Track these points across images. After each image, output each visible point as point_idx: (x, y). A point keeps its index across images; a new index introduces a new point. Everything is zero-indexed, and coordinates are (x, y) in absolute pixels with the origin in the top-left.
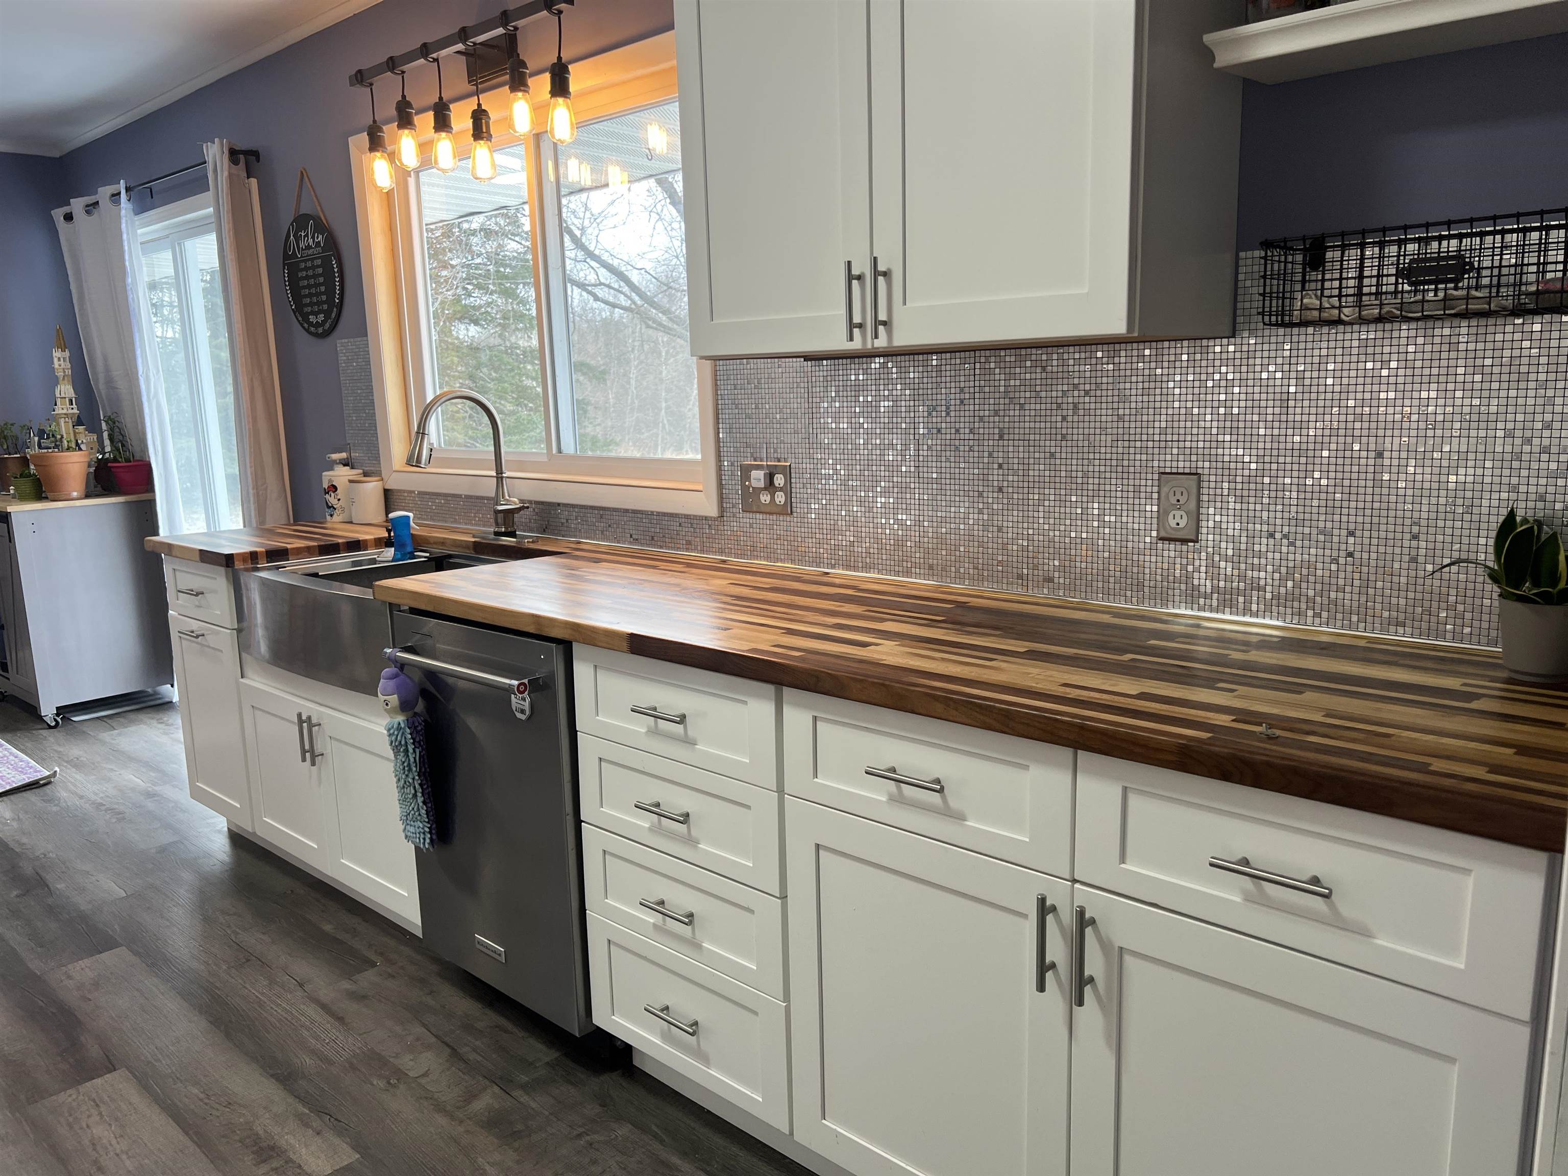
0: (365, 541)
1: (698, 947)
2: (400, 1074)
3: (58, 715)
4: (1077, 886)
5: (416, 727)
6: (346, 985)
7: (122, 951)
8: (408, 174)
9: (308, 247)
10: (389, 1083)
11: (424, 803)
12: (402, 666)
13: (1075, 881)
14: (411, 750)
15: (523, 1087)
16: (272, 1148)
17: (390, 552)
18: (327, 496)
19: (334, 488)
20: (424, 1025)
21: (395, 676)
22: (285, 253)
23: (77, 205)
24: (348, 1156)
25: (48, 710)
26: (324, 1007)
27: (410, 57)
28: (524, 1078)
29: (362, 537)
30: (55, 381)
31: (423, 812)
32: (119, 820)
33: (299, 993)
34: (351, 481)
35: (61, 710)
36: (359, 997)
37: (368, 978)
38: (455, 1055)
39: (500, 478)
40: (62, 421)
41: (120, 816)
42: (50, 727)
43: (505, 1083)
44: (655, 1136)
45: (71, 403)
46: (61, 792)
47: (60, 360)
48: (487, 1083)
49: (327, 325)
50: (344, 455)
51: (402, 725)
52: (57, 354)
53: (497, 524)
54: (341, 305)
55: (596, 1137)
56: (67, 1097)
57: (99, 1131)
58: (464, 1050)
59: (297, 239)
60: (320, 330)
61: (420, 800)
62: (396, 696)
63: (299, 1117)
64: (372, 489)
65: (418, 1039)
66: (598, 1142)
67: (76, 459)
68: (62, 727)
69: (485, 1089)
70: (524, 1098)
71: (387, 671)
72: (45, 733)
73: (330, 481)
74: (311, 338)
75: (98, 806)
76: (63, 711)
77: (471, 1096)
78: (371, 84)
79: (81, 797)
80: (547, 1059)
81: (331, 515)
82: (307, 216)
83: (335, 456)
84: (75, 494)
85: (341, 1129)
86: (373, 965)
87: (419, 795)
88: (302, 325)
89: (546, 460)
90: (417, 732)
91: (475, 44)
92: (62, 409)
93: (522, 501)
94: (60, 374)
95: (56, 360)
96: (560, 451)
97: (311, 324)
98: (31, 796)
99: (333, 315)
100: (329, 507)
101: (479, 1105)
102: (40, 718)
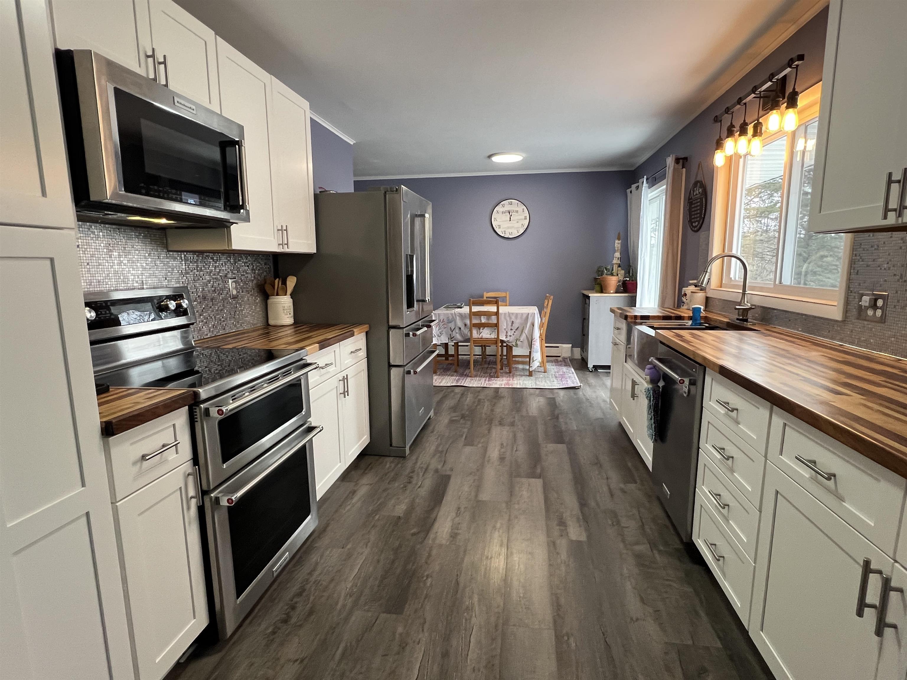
0: (684, 317)
1: (728, 520)
2: (618, 523)
3: (593, 368)
4: (896, 564)
5: (655, 392)
6: (622, 486)
7: (565, 445)
8: (741, 157)
9: (697, 194)
10: (613, 523)
11: (654, 423)
12: (655, 367)
13: (896, 561)
14: (652, 400)
15: (660, 551)
16: (564, 523)
17: (690, 322)
18: (683, 298)
19: (685, 295)
20: (639, 511)
21: (650, 369)
22: (689, 197)
23: (634, 186)
24: (583, 538)
25: (590, 366)
26: (610, 489)
27: (734, 106)
28: (662, 548)
29: (683, 315)
30: (615, 251)
31: (653, 426)
32: (590, 406)
33: (605, 481)
34: (692, 292)
35: (594, 367)
36: (623, 491)
37: (632, 486)
38: (643, 526)
39: (744, 294)
40: (614, 265)
41: (591, 405)
42: (590, 372)
43: (653, 545)
44: (701, 600)
45: (618, 259)
46: (580, 393)
47: (618, 244)
48: (646, 542)
49: (698, 227)
50: (695, 281)
51: (650, 389)
52: (617, 241)
53: (739, 315)
54: (704, 218)
55: (675, 585)
56: (524, 480)
57: (525, 493)
58: (646, 527)
59: (694, 191)
60: (696, 229)
61: (653, 421)
62: (649, 376)
63: (578, 519)
64: (701, 296)
65: (633, 515)
66: (674, 587)
67: (613, 279)
68: (594, 372)
69: (644, 544)
70: (657, 555)
71: (649, 366)
72: (588, 373)
73: (685, 291)
74: (693, 232)
75: (587, 399)
76: (596, 367)
77: (637, 543)
78: (721, 121)
79: (584, 395)
80: (676, 546)
81: (683, 306)
82: (698, 182)
83: (691, 282)
84: (612, 292)
85: (588, 530)
86: (636, 482)
87: (653, 419)
88: (690, 227)
89: (772, 287)
90: (656, 393)
91: (760, 92)
92: (615, 261)
93: (752, 305)
94: (616, 249)
95: (616, 244)
96: (780, 282)
97: (693, 226)
98: (572, 391)
99: (701, 222)
100: (683, 302)
101: (638, 548)
102: (588, 368)
